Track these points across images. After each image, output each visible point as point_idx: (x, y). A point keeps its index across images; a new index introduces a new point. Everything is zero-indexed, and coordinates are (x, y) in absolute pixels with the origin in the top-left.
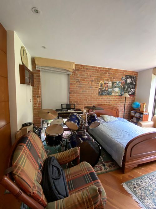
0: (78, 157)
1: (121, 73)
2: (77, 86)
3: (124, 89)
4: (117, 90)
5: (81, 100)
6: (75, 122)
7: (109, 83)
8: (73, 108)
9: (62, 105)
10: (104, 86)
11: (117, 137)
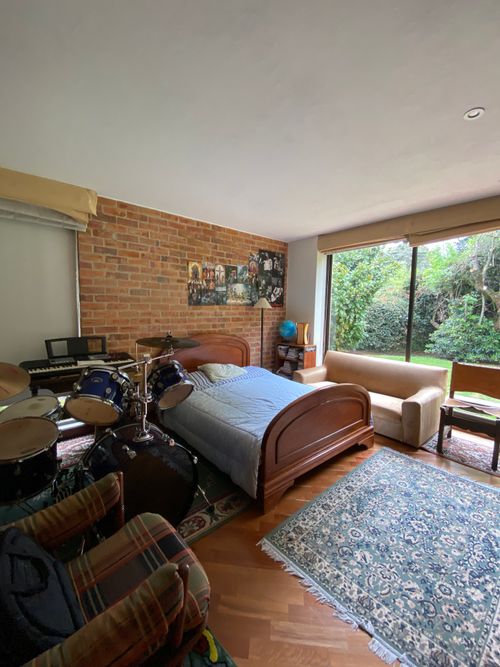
0: (118, 505)
1: (247, 241)
2: (108, 274)
4: (240, 288)
5: (127, 321)
6: (105, 396)
7: (217, 269)
8: (100, 350)
9: (48, 343)
10: (203, 277)
11: (242, 420)
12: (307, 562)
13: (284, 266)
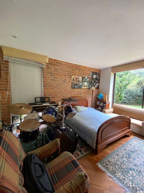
0: (59, 149)
1: (89, 69)
2: (51, 80)
3: (91, 83)
4: (86, 84)
5: (55, 93)
6: (52, 115)
7: (80, 78)
8: (48, 101)
9: (35, 98)
10: (76, 80)
11: (89, 124)
12: (114, 173)
13: (99, 77)
